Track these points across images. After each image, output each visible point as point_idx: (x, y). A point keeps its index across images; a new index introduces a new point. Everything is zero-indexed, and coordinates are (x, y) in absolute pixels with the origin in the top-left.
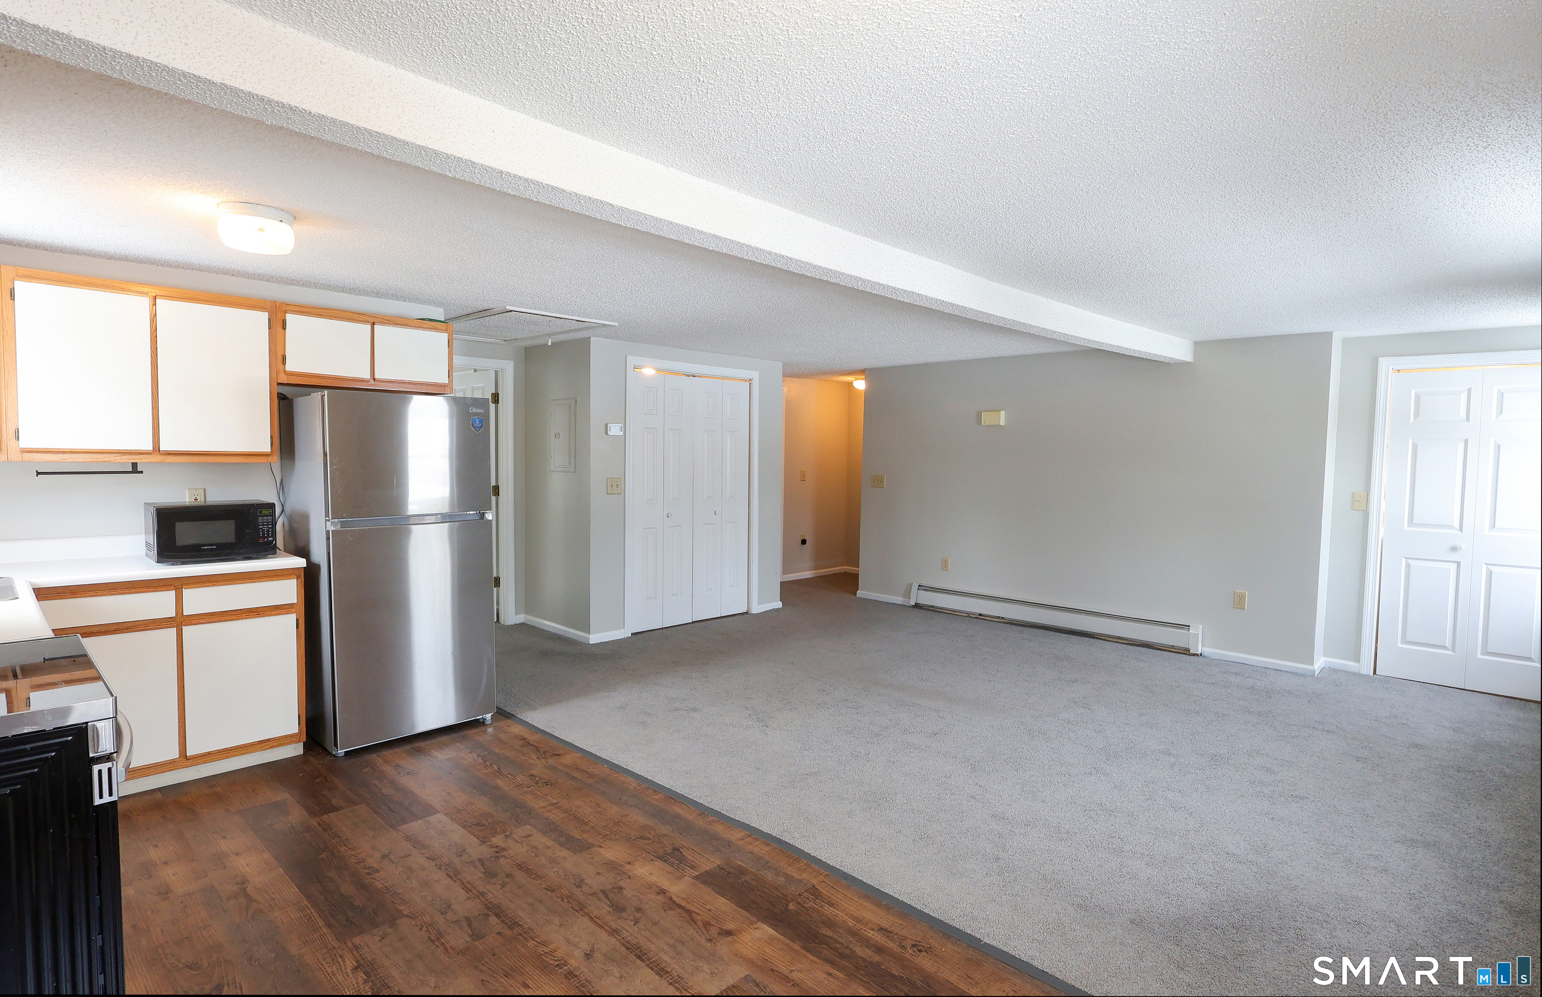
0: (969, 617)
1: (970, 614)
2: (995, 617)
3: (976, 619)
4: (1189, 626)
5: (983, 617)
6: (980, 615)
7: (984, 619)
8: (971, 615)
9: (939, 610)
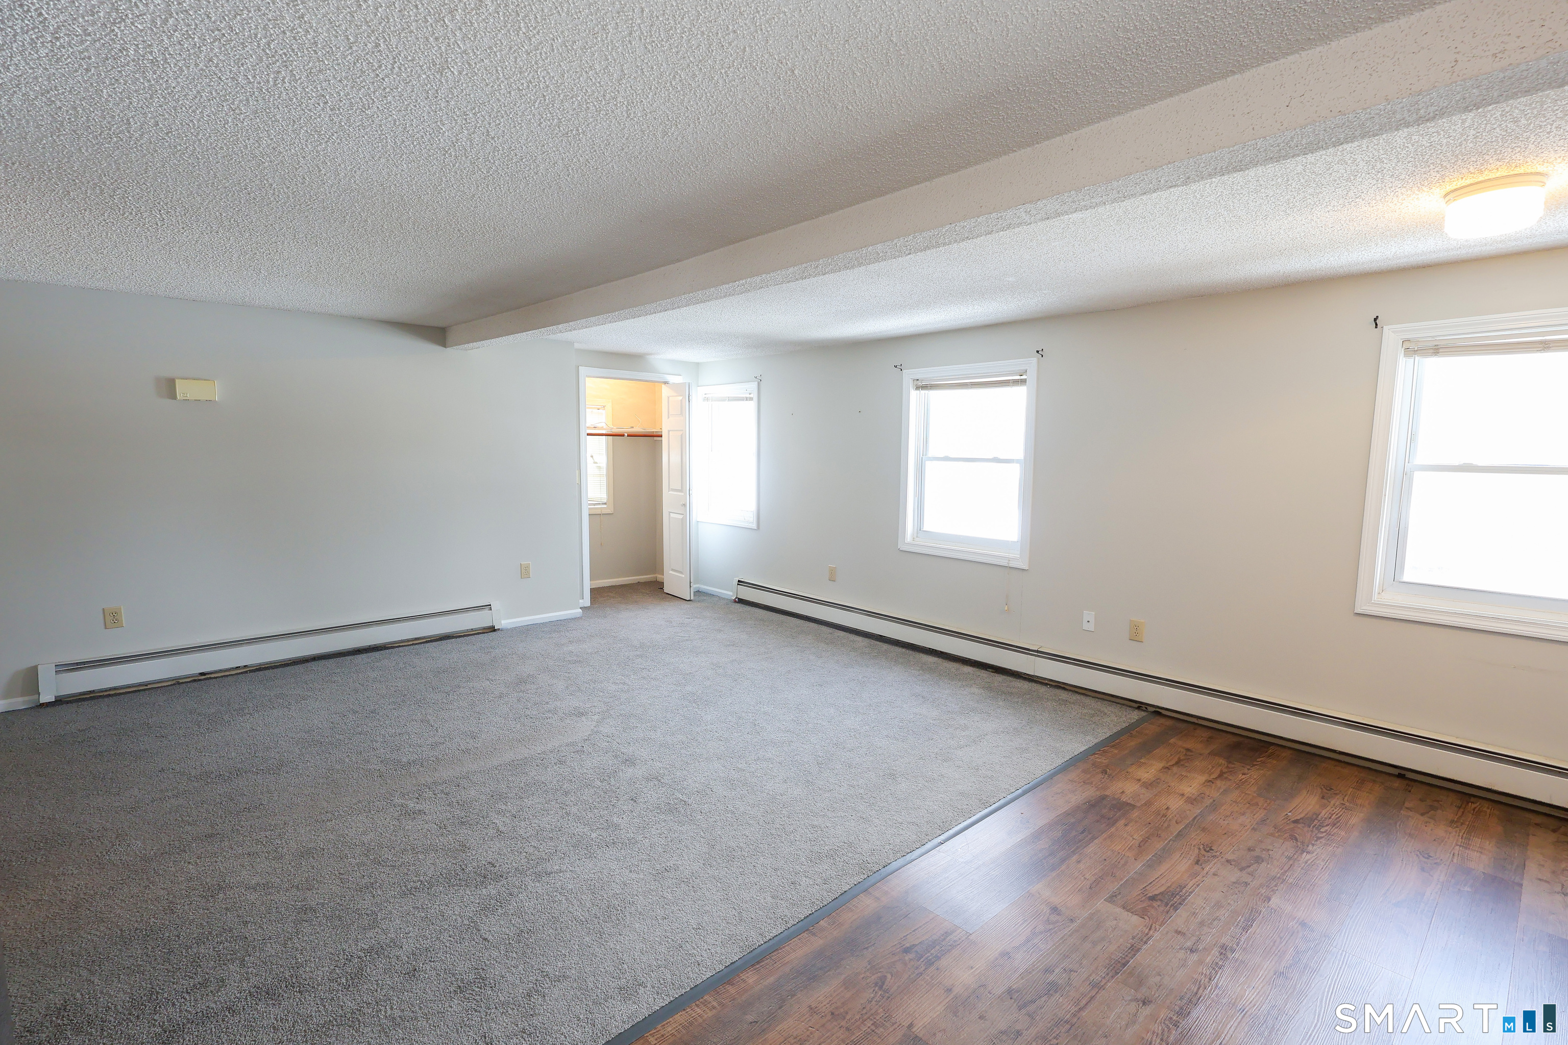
0: (179, 683)
1: (178, 679)
2: (232, 669)
3: (195, 684)
4: (490, 605)
5: (208, 676)
6: (202, 674)
7: (211, 678)
8: (181, 681)
9: (108, 693)
